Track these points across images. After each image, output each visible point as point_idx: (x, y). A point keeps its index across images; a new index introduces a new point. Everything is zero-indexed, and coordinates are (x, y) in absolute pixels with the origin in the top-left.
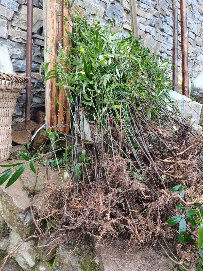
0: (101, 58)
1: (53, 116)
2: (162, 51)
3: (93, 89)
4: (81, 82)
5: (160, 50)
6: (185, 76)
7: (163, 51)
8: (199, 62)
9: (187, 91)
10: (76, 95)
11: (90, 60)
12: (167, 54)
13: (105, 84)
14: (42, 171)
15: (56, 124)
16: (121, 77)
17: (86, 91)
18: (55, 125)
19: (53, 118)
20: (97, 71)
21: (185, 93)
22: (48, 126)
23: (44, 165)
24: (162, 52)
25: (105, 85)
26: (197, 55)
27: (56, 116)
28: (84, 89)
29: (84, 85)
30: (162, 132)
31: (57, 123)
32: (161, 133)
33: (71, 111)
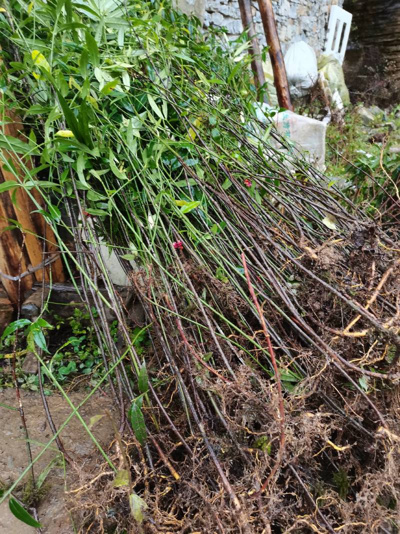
0: (100, 74)
1: (11, 250)
2: (210, 8)
3: (105, 168)
4: (66, 159)
5: (207, 7)
6: (278, 64)
7: (212, 10)
8: (284, 18)
9: (288, 97)
10: (63, 195)
11: (71, 87)
12: (221, 13)
13: (133, 148)
14: (32, 409)
15: (27, 266)
16: (166, 117)
17: (88, 178)
18: (23, 267)
19: (12, 254)
20: (101, 116)
21: (285, 103)
22: (5, 275)
23: (31, 391)
24: (210, 12)
25: (134, 152)
26: (278, 3)
27: (20, 245)
28: (81, 176)
29: (81, 167)
30: (317, 253)
31: (28, 262)
32: (315, 256)
33: (64, 250)
